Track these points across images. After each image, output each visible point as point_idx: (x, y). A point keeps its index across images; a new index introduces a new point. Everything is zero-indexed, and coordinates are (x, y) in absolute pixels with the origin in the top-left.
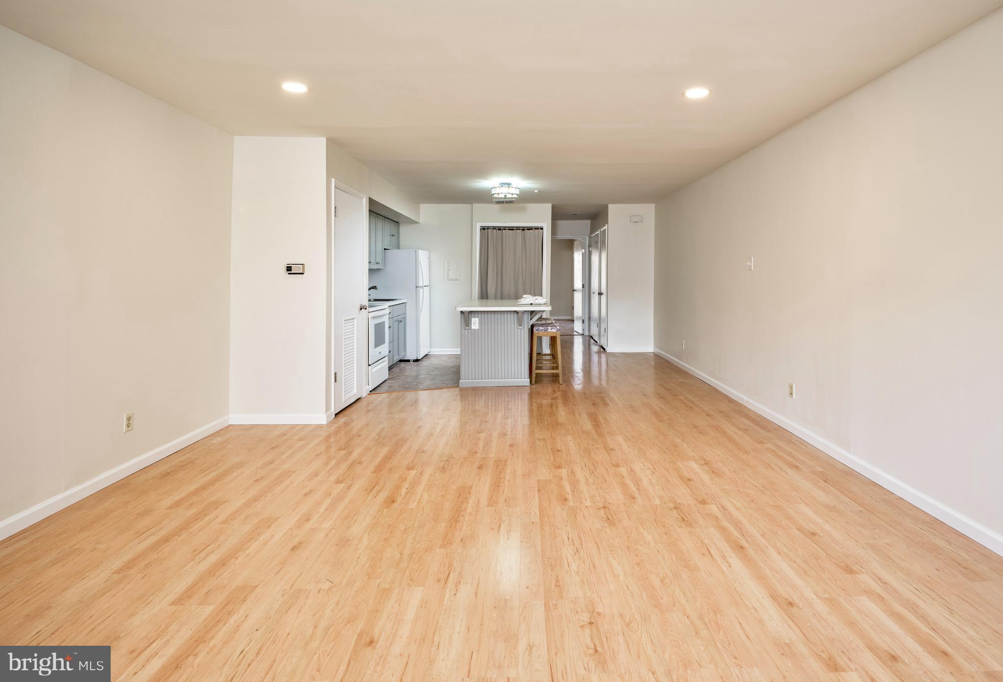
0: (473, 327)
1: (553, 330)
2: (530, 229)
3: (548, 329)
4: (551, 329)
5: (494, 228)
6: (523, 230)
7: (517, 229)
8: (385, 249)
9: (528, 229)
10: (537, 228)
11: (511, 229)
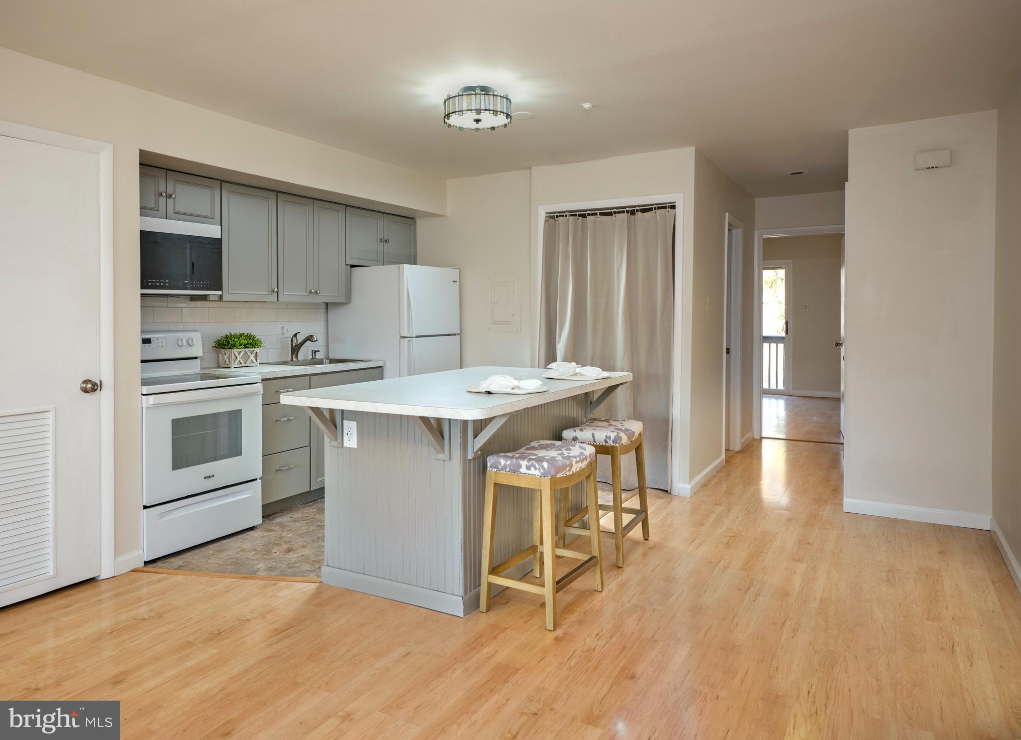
0: (346, 444)
1: (532, 471)
2: (646, 209)
3: (520, 466)
4: (528, 468)
5: (574, 214)
6: (633, 213)
7: (619, 212)
8: (352, 266)
9: (643, 211)
10: (662, 207)
11: (607, 213)
